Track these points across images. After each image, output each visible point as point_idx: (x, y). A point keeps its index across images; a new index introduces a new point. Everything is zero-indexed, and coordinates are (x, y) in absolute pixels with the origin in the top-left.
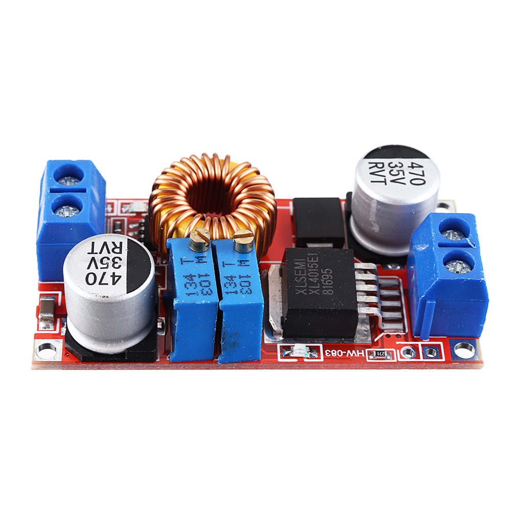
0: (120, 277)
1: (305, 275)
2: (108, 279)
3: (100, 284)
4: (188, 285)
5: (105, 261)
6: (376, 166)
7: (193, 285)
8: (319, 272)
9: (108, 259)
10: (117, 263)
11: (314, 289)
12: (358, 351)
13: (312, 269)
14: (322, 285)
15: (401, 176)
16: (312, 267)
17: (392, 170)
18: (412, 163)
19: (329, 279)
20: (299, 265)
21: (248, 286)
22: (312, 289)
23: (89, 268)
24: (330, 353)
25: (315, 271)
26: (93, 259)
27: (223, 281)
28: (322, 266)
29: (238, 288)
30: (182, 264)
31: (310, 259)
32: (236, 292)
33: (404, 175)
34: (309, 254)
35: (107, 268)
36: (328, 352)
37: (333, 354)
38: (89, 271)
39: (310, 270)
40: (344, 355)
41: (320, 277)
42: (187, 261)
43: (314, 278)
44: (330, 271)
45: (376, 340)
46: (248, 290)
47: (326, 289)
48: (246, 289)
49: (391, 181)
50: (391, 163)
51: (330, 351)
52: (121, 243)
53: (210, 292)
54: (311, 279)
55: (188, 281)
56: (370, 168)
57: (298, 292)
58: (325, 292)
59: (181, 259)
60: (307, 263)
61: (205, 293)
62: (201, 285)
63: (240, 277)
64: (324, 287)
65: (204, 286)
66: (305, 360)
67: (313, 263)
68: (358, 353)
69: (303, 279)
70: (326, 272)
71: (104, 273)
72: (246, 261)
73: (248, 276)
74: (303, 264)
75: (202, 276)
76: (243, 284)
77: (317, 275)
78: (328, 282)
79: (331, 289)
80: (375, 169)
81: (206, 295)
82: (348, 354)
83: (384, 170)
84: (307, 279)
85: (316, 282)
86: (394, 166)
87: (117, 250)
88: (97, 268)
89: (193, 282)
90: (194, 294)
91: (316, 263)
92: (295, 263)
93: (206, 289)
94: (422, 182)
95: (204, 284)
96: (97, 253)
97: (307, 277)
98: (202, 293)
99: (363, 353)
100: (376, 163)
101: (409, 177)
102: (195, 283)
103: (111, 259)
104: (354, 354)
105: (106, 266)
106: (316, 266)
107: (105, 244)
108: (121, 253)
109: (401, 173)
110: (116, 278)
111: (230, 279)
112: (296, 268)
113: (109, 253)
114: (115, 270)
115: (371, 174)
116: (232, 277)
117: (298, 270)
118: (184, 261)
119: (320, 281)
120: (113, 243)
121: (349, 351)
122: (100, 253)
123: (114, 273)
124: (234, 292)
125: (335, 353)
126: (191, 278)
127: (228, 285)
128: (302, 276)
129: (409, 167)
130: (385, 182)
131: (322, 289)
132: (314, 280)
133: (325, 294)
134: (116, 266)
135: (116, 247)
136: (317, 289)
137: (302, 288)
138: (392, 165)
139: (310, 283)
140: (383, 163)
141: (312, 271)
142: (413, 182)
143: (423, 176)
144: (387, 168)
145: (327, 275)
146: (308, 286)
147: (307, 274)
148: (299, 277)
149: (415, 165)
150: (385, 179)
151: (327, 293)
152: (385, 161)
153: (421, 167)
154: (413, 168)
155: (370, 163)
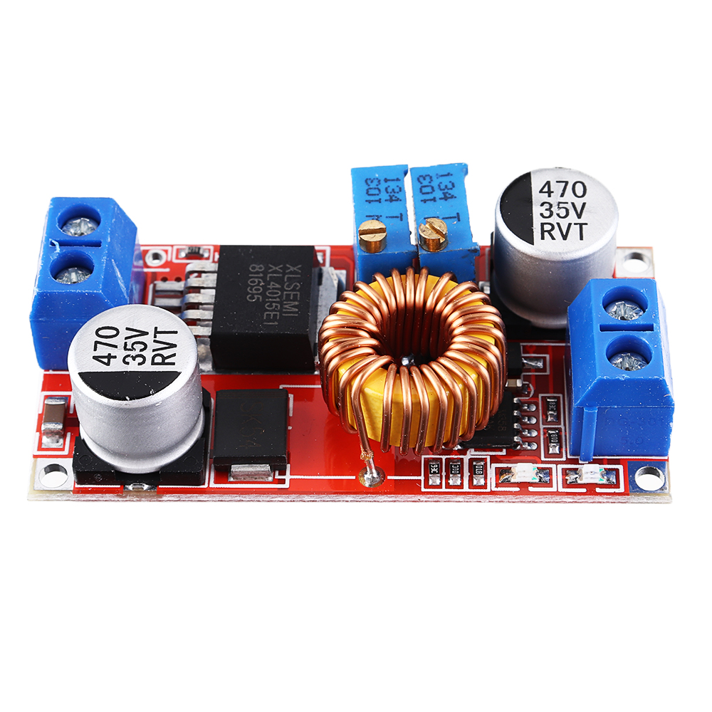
0: (541, 192)
1: (285, 293)
2: (556, 188)
3: (567, 183)
4: (450, 186)
5: (563, 213)
6: (164, 358)
7: (443, 187)
8: (265, 297)
9: (558, 215)
10: (546, 210)
11: (275, 272)
13: (274, 302)
14: (264, 279)
15: (130, 342)
16: (274, 304)
17: (141, 350)
18: (108, 364)
19: (252, 287)
20: (292, 307)
21: (371, 189)
22: (278, 272)
23: (584, 204)
25: (271, 298)
26: (579, 216)
28: (260, 306)
29: (383, 186)
30: (458, 214)
31: (275, 315)
32: (386, 181)
33: (126, 343)
34: (276, 323)
35: (559, 203)
38: (582, 200)
39: (278, 300)
41: (265, 288)
42: (451, 218)
43: (273, 289)
44: (250, 298)
47: (257, 273)
48: (373, 185)
49: (147, 333)
50: (139, 364)
52: (543, 238)
53: (421, 179)
54: (278, 286)
55: (450, 191)
56: (174, 355)
57: (299, 269)
58: (260, 268)
59: (459, 220)
60: (281, 311)
61: (427, 178)
62: (432, 188)
64: (261, 275)
65: (428, 186)
67: (272, 311)
69: (288, 286)
70: (256, 296)
71: (562, 195)
73: (370, 202)
74: (286, 308)
75: (431, 200)
76: (377, 192)
77: (269, 293)
78: (253, 282)
79: (252, 273)
80: (166, 353)
81: (426, 176)
83: (154, 351)
84: (283, 287)
85: (272, 283)
86: (137, 359)
87: (547, 227)
88: (573, 204)
89: (443, 191)
90: (442, 176)
91: (268, 311)
92: (297, 310)
93: (425, 183)
94: (100, 333)
95: (429, 190)
96: (575, 224)
97: (282, 290)
98: (431, 177)
100: (163, 363)
101: (119, 341)
102: (441, 190)
103: (555, 214)
105: (561, 205)
106: (268, 306)
107: (565, 237)
108: (542, 225)
109: (129, 347)
110: (546, 189)
111: (394, 198)
112: (297, 303)
113: (558, 224)
114: (549, 200)
115: (173, 346)
116: (391, 200)
117: (294, 300)
118: (455, 217)
119: (267, 283)
120: (553, 238)
122: (570, 224)
123: (550, 196)
124: (389, 180)
126: (445, 196)
127: (397, 190)
128: (290, 291)
129: (115, 357)
130: (156, 332)
131: (265, 273)
132: (273, 285)
133: (261, 266)
134: (547, 206)
135: (549, 232)
136: (271, 273)
137: (291, 273)
138: (140, 360)
139: (280, 281)
140: (153, 363)
141: (275, 298)
142: (115, 332)
143: (97, 343)
144: (148, 354)
145: (255, 292)
146: (284, 276)
147: (282, 293)
148: (294, 290)
149: (106, 360)
150: (155, 337)
151: (259, 267)
152: (149, 367)
153: (96, 358)
154: (109, 354)
155: (173, 364)
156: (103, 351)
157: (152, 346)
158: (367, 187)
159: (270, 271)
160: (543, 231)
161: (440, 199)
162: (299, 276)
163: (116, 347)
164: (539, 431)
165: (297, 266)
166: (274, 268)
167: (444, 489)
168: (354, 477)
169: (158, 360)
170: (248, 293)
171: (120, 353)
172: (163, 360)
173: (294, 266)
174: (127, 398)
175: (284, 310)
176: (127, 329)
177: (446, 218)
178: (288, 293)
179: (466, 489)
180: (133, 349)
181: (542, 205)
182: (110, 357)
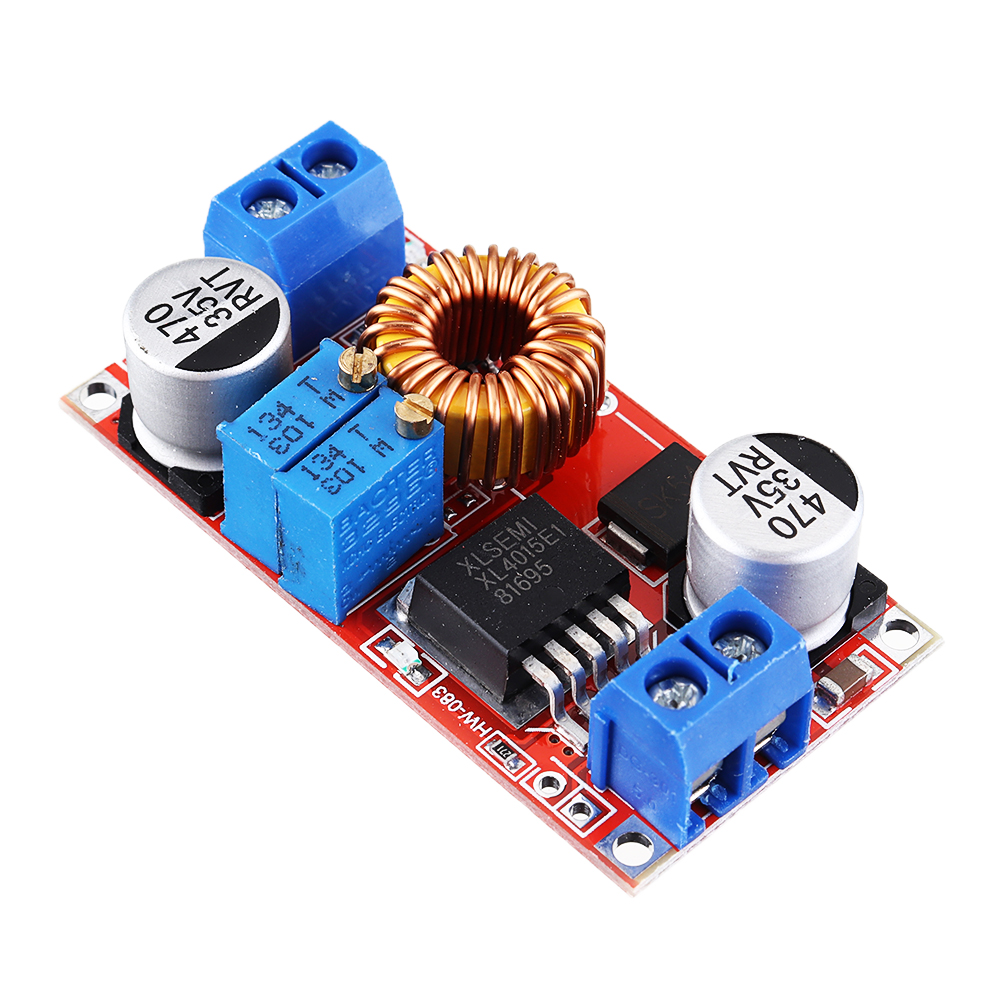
0: (197, 339)
1: (507, 549)
2: (177, 331)
3: (160, 328)
4: (267, 418)
5: (208, 303)
6: (755, 461)
7: (274, 424)
8: (531, 561)
9: (215, 304)
10: (218, 318)
11: (491, 578)
12: (484, 723)
13: (529, 548)
14: (509, 580)
15: (770, 500)
16: (532, 546)
17: (769, 483)
18: (815, 496)
19: (531, 581)
20: (517, 530)
22: (488, 574)
23: (176, 297)
24: (442, 695)
25: (527, 555)
26: (198, 290)
27: (323, 449)
28: (547, 556)
29: (327, 474)
30: (299, 385)
31: (544, 535)
32: (316, 477)
33: (776, 503)
34: (553, 526)
35: (197, 314)
36: (441, 691)
37: (445, 698)
38: (171, 302)
39: (523, 548)
40: (459, 713)
41: (521, 569)
42: (311, 387)
43: (513, 562)
44: (548, 571)
45: (529, 730)
46: (336, 488)
47: (508, 591)
48: (335, 483)
49: (745, 497)
50: (785, 472)
51: (445, 692)
52: (261, 296)
53: (281, 450)
54: (506, 561)
55: (275, 413)
56: (742, 455)
57: (464, 563)
58: (500, 593)
59: (307, 377)
60: (534, 535)
61: (275, 445)
62: (285, 431)
63: (351, 462)
64: (508, 585)
65: (286, 437)
66: (396, 676)
67: (543, 542)
68: (479, 727)
69: (496, 553)
70: (540, 569)
71: (183, 319)
72: (389, 447)
73: (361, 469)
74: (526, 533)
75: (304, 421)
76: (341, 474)
77: (523, 561)
78: (524, 585)
79: (514, 595)
81: (273, 449)
82: (464, 716)
83: (757, 474)
84: (502, 556)
85: (508, 569)
86: (782, 478)
87: (241, 302)
88: (185, 305)
89: (281, 419)
90: (259, 435)
91: (545, 545)
92: (517, 523)
93: (284, 442)
94: (790, 533)
95: (291, 433)
96: (211, 286)
98: (271, 443)
99: (485, 732)
100: (761, 455)
101: (781, 510)
102: (280, 422)
103: (217, 308)
104: (471, 723)
105: (198, 310)
106: (540, 550)
107: (240, 282)
108: (241, 308)
109: (777, 496)
110: (189, 337)
111: (334, 453)
112: (509, 530)
113: (227, 297)
114: (201, 325)
115: (733, 465)
116: (339, 453)
117: (506, 535)
118: (306, 384)
119: (512, 573)
120: (251, 289)
121: (471, 714)
122: (216, 290)
123: (195, 328)
124: (313, 475)
125: (448, 701)
126: (285, 412)
127: (319, 459)
128: (500, 547)
129: (802, 497)
130: (734, 491)
131: (502, 585)
132: (509, 566)
133: (496, 595)
134: (212, 321)
135: (245, 297)
136: (495, 579)
137: (476, 563)
138: (781, 476)
139: (497, 565)
140: (771, 463)
141: (523, 552)
142: (775, 523)
143: (804, 525)
144: (767, 475)
145: (536, 574)
146: (487, 566)
147: (511, 550)
148: (495, 545)
149: (815, 501)
150: (740, 487)
151: (501, 595)
152: (780, 462)
153: (822, 511)
154: (804, 503)
155: (752, 448)
156: (806, 512)
157: (753, 480)
158: (344, 486)
159: (493, 583)
160: (250, 302)
162: (472, 554)
163: (790, 507)
166: (487, 581)
168: (618, 414)
169: (762, 462)
170: (543, 576)
171: (793, 497)
172: (758, 458)
173: (465, 568)
175: (529, 533)
176: (759, 515)
180: (775, 490)
181: (216, 325)
182: (807, 501)
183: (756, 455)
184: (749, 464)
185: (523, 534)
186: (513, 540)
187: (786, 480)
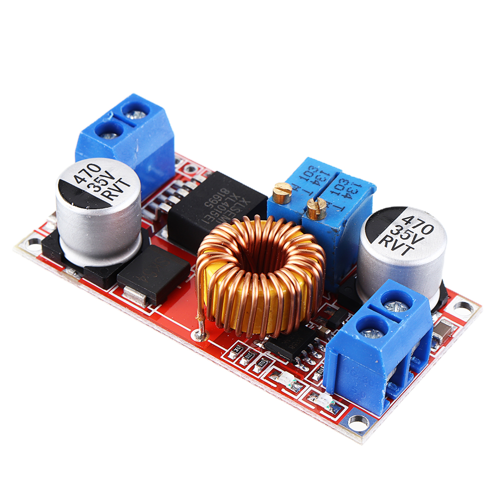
0: (403, 219)
1: (228, 211)
2: (415, 222)
3: (423, 222)
4: (354, 192)
5: (405, 236)
6: (110, 194)
7: (350, 190)
9: (401, 236)
10: (397, 230)
13: (218, 212)
14: (223, 198)
16: (217, 213)
17: (102, 185)
18: (79, 183)
19: (213, 199)
20: (225, 220)
21: (309, 172)
22: (234, 199)
23: (423, 238)
25: (218, 209)
26: (413, 243)
28: (208, 210)
29: (317, 174)
31: (212, 219)
32: (321, 172)
33: (98, 178)
34: (208, 223)
35: (408, 230)
38: (424, 236)
39: (221, 212)
41: (220, 203)
42: (338, 207)
44: (207, 204)
46: (311, 169)
47: (223, 194)
49: (114, 179)
50: (95, 191)
52: (380, 243)
53: (342, 181)
54: (228, 206)
55: (351, 194)
56: (117, 196)
57: (248, 203)
59: (341, 211)
60: (216, 219)
62: (344, 188)
64: (224, 196)
65: (342, 186)
67: (213, 216)
69: (233, 209)
71: (414, 227)
73: (301, 178)
74: (221, 219)
75: (336, 193)
76: (310, 175)
77: (219, 207)
79: (220, 192)
83: (108, 188)
84: (230, 207)
86: (96, 188)
87: (388, 239)
88: (416, 235)
90: (355, 185)
91: (210, 215)
93: (342, 183)
94: (90, 166)
95: (341, 188)
96: (407, 245)
97: (228, 209)
98: (348, 182)
100: (107, 197)
101: (95, 175)
102: (347, 191)
103: (399, 235)
105: (408, 232)
106: (212, 213)
107: (393, 249)
108: (387, 236)
109: (98, 180)
110: (407, 220)
111: (317, 182)
112: (229, 219)
113: (397, 240)
114: (404, 226)
115: (121, 191)
116: (314, 183)
119: (223, 201)
120: (386, 246)
122: (404, 244)
123: (406, 224)
124: (323, 173)
126: (346, 195)
127: (323, 179)
128: (232, 211)
129: (86, 181)
130: (119, 181)
131: (227, 196)
132: (226, 204)
133: (229, 191)
134: (399, 228)
135: (387, 242)
136: (231, 198)
137: (241, 203)
138: (97, 189)
139: (231, 203)
140: (102, 194)
141: (220, 210)
142: (98, 169)
143: (83, 170)
144: (104, 189)
145: (212, 202)
146: (236, 202)
147: (226, 210)
148: (234, 212)
149: (79, 180)
150: (116, 183)
151: (226, 191)
152: (98, 195)
153: (76, 177)
154: (84, 178)
155: (112, 200)
156: (83, 175)
157: (110, 185)
158: (307, 170)
159: (231, 196)
160: (384, 239)
161: (342, 195)
162: (244, 207)
163: (91, 176)
164: (317, 364)
165: (248, 201)
166: (234, 196)
167: (234, 363)
168: (190, 330)
169: (107, 194)
170: (208, 201)
171: (90, 180)
172: (109, 195)
173: (246, 200)
174: (73, 204)
175: (219, 219)
176: (106, 172)
177: (336, 206)
178: (230, 211)
179: (246, 370)
180: (99, 182)
181: (397, 226)
182: (83, 180)
183: (110, 197)
184: (113, 193)
185: (222, 218)
186: (227, 215)
187: (94, 187)
